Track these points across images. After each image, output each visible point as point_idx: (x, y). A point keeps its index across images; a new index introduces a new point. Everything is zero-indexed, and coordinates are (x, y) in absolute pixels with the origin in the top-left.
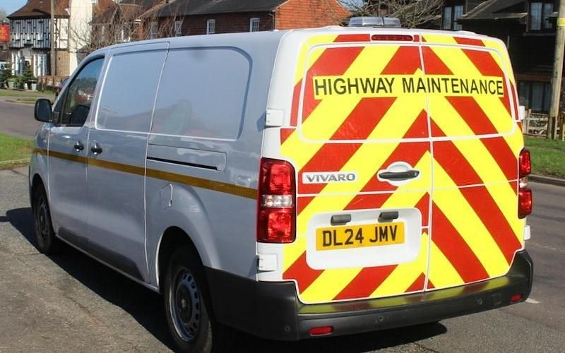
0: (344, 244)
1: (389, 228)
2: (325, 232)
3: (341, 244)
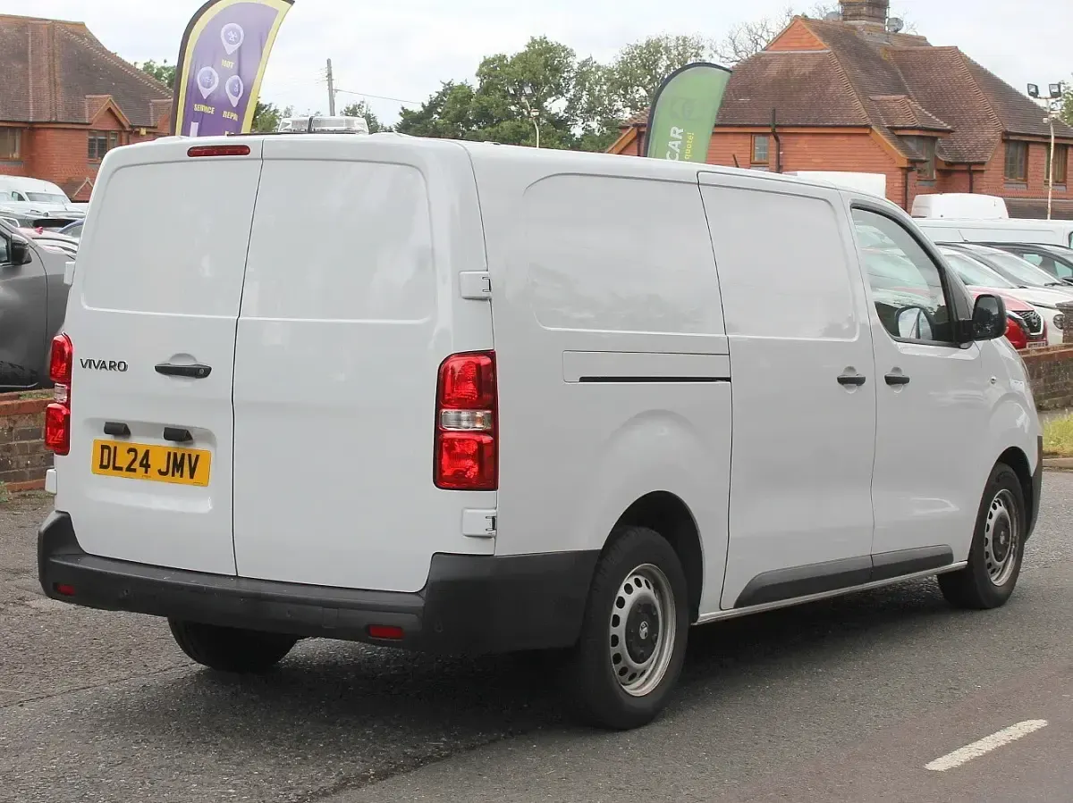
0: (124, 469)
1: (186, 457)
2: (103, 447)
3: (121, 469)
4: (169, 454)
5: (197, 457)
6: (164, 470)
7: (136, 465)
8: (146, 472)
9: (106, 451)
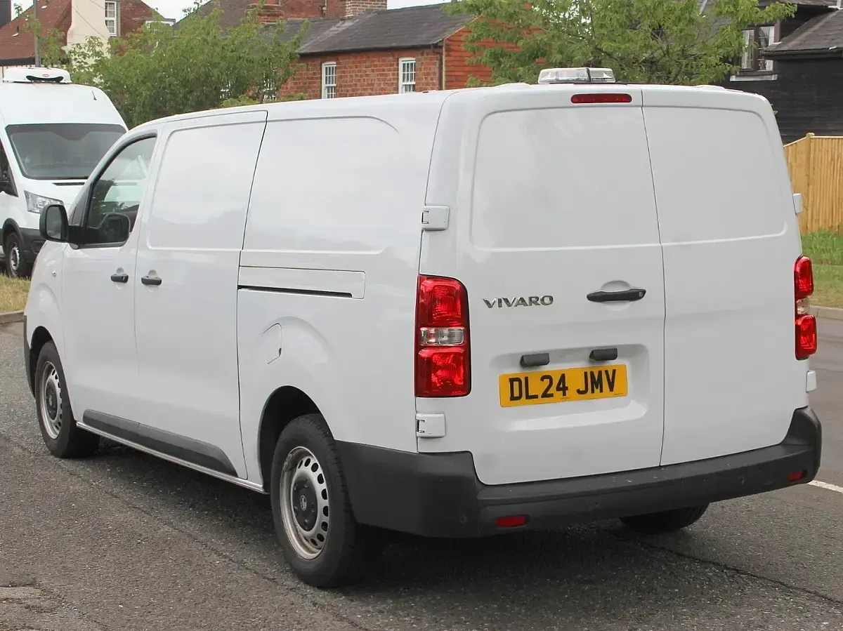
0: (540, 396)
1: (604, 373)
4: (586, 373)
5: (614, 371)
6: (582, 389)
7: (553, 390)
8: (564, 394)
9: (516, 384)
